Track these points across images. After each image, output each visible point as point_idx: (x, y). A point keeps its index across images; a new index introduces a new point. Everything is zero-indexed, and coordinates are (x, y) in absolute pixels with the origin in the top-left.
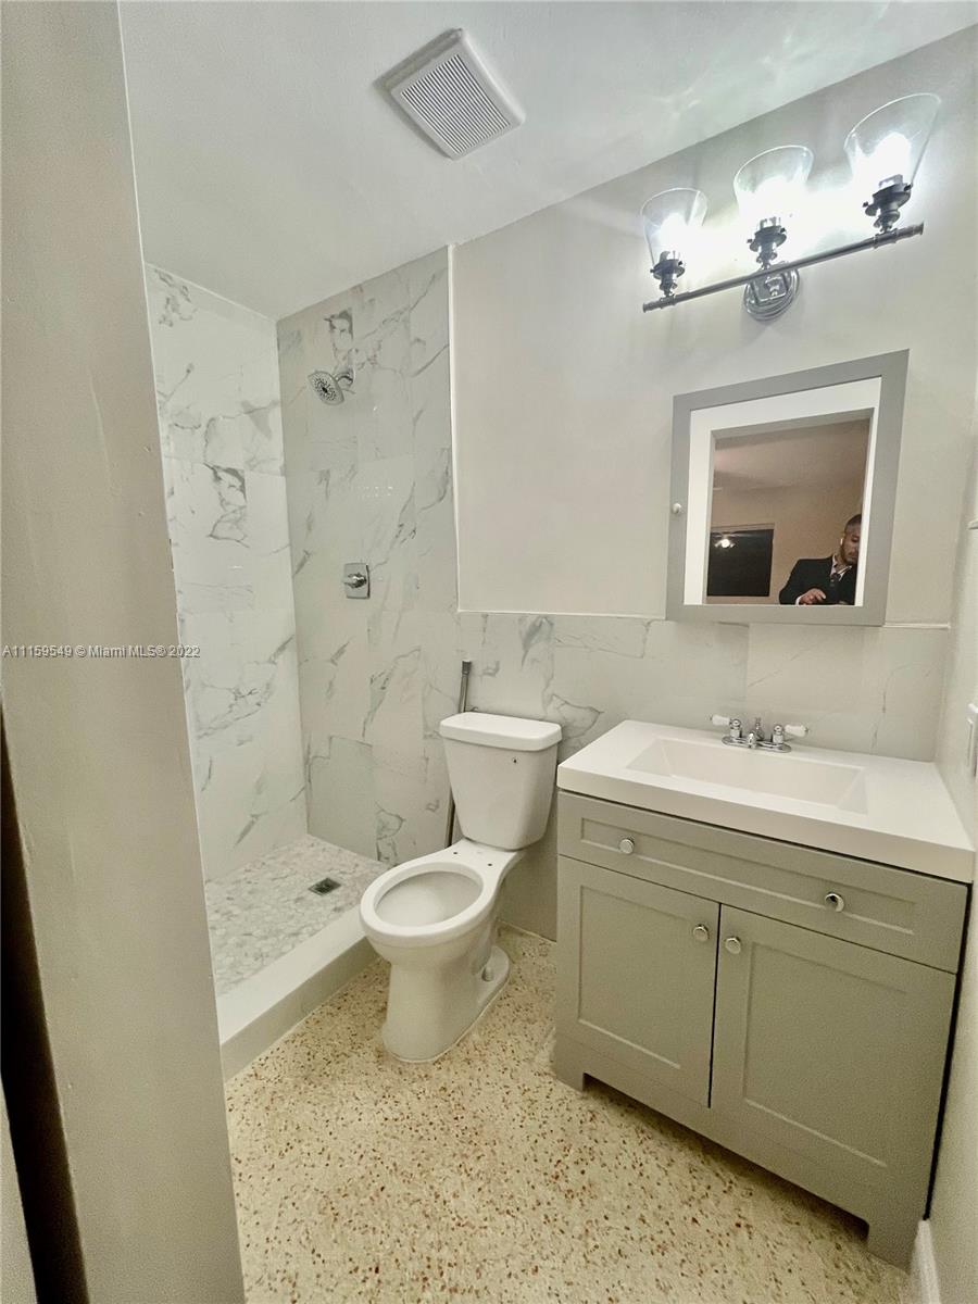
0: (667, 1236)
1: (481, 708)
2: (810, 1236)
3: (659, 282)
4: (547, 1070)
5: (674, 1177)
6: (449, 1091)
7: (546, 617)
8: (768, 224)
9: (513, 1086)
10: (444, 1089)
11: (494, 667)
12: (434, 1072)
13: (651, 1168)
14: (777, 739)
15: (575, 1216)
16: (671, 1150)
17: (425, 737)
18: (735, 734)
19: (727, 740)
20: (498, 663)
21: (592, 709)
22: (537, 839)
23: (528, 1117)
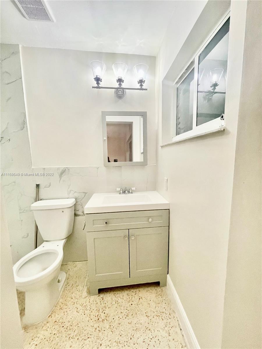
0: (128, 312)
1: (44, 198)
2: (151, 291)
3: (96, 82)
4: (87, 295)
5: (125, 298)
6: (58, 321)
7: (67, 168)
8: (120, 78)
9: (78, 306)
10: (56, 322)
11: (49, 185)
12: (50, 319)
13: (120, 300)
14: (130, 191)
15: (106, 325)
16: (122, 293)
17: (20, 213)
18: (122, 192)
19: (120, 193)
20: (50, 183)
21: (84, 192)
22: (71, 233)
23: (85, 311)
